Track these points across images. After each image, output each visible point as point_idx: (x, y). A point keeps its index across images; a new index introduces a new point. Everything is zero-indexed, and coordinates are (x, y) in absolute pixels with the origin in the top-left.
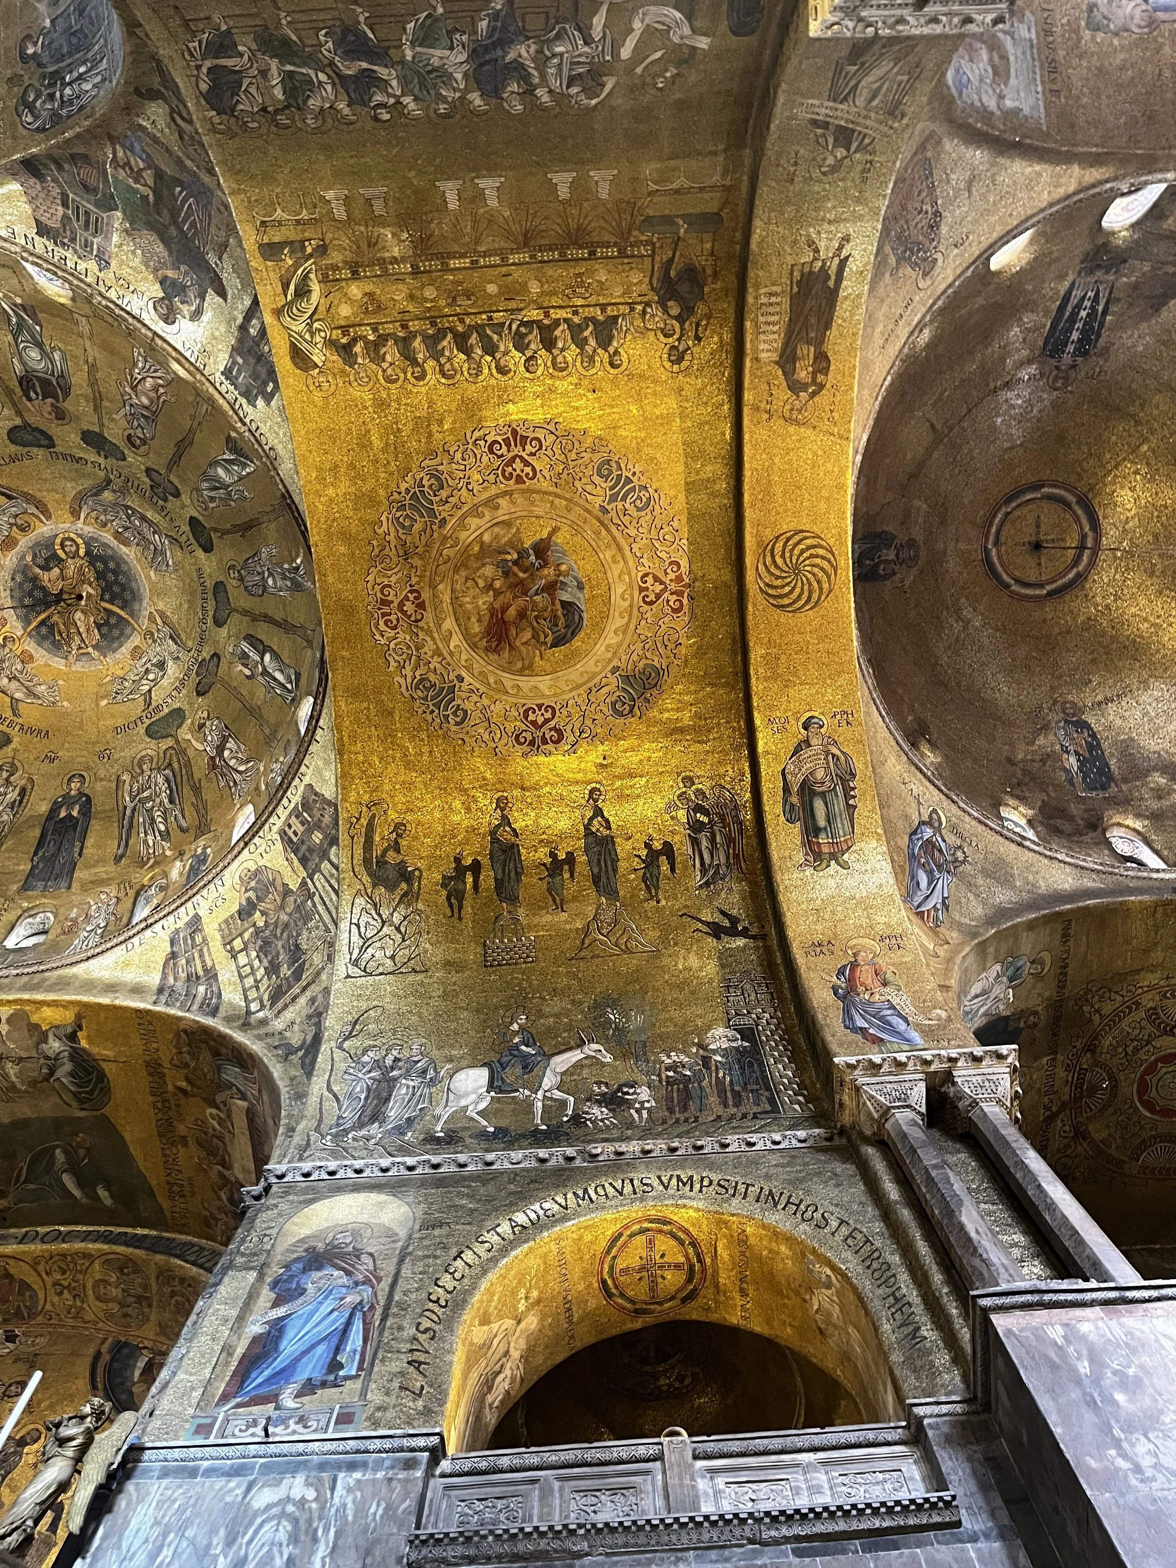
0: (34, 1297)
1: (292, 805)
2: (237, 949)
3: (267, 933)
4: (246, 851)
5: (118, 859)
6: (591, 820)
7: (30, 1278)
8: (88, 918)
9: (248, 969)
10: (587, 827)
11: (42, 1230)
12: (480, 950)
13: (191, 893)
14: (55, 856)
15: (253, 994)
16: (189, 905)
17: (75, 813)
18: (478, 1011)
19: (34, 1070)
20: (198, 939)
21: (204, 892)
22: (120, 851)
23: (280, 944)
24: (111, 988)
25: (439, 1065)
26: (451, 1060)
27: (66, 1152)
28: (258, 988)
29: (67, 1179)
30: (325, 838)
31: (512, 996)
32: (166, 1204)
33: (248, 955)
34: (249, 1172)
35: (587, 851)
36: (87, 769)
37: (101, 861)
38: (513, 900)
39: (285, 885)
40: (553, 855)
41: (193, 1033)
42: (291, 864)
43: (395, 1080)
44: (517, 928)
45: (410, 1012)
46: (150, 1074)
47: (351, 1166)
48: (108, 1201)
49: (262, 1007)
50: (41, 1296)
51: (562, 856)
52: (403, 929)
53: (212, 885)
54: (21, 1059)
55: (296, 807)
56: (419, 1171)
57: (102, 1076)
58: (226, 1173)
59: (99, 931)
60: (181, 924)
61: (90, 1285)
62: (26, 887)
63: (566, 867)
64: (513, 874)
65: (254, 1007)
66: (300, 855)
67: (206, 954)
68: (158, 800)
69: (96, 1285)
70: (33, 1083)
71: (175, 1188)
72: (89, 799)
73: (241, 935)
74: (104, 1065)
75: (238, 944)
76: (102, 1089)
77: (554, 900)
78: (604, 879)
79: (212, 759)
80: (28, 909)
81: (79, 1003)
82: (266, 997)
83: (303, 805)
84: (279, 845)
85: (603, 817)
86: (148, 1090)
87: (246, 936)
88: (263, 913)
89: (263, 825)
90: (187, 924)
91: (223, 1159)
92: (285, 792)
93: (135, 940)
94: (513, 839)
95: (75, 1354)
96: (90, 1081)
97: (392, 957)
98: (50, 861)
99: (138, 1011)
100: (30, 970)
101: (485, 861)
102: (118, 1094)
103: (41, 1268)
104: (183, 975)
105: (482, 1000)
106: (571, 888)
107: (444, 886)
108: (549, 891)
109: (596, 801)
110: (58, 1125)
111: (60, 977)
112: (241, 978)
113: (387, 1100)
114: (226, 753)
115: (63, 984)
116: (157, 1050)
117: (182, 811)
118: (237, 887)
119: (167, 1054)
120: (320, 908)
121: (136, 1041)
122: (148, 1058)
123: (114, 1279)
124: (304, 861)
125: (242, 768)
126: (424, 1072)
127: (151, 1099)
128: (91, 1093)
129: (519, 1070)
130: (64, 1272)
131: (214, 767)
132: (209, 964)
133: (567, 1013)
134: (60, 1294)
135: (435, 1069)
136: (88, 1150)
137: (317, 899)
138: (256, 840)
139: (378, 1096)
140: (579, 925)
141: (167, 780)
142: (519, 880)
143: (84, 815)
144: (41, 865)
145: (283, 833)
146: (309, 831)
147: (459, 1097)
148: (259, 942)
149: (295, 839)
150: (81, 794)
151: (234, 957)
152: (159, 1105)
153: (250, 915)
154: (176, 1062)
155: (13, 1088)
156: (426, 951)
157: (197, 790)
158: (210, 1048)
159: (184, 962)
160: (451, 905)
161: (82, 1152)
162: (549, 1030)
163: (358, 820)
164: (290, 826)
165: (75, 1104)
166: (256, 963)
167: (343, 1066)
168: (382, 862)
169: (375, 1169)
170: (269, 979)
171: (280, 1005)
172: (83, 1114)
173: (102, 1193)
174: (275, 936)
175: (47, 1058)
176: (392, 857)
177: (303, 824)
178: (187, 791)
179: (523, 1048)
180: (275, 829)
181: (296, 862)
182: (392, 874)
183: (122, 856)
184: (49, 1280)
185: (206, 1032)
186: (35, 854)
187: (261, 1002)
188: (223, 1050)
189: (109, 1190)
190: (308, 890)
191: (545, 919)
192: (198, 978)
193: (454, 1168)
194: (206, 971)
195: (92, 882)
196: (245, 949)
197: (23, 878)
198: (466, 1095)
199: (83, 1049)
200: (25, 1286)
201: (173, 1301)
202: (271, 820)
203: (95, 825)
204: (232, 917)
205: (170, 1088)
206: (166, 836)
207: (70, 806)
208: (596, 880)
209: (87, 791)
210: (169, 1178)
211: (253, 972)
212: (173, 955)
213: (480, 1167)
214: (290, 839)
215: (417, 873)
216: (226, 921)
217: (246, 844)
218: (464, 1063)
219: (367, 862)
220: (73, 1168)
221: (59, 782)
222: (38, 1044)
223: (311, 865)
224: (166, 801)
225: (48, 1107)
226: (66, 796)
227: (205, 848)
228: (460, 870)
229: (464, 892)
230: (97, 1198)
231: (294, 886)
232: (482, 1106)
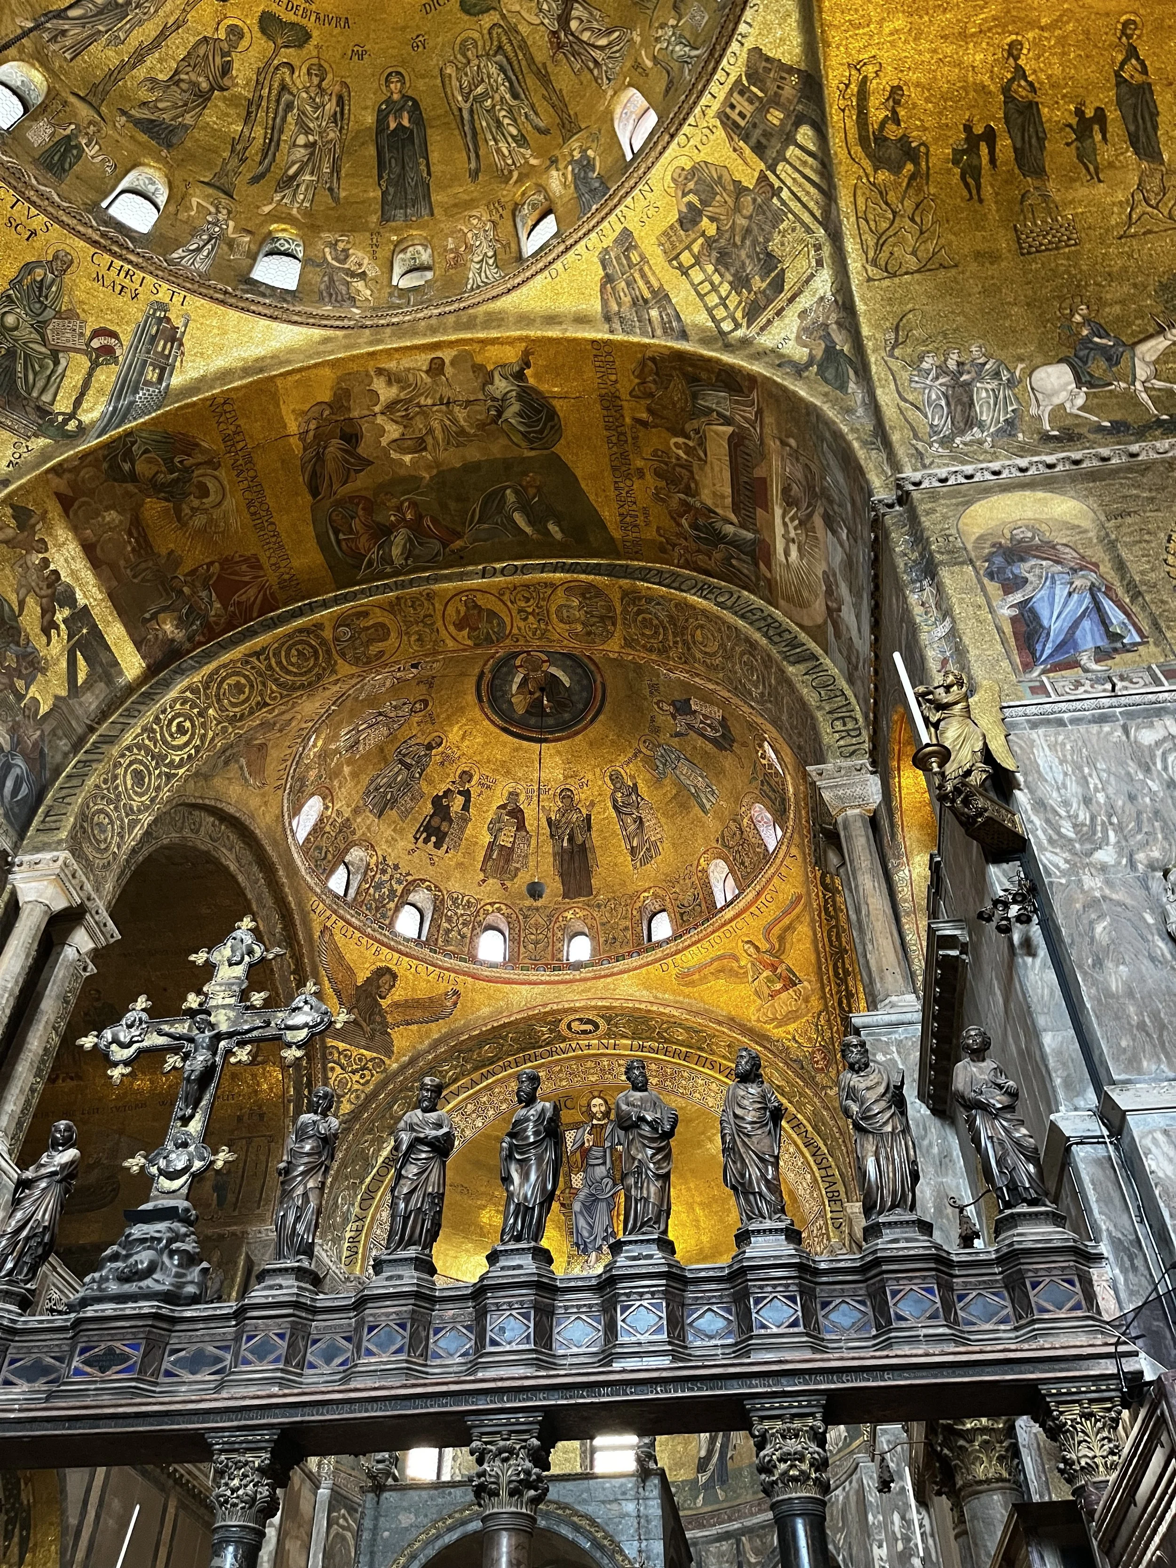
0: (501, 624)
1: (732, 78)
2: (686, 265)
3: (723, 242)
4: (674, 145)
5: (475, 175)
6: (1123, 64)
7: (498, 608)
8: (469, 248)
9: (707, 287)
10: (1117, 75)
11: (498, 566)
12: (1011, 235)
13: (611, 204)
14: (402, 176)
15: (720, 313)
16: (612, 218)
17: (406, 123)
18: (1028, 304)
19: (481, 412)
20: (635, 257)
21: (628, 201)
22: (473, 165)
23: (743, 254)
24: (552, 320)
25: (1010, 366)
26: (1022, 360)
27: (516, 492)
28: (726, 307)
29: (517, 516)
30: (788, 116)
31: (1062, 286)
32: (617, 534)
33: (704, 271)
34: (723, 497)
35: (1119, 103)
36: (403, 63)
37: (455, 179)
38: (1039, 172)
39: (737, 183)
40: (1079, 113)
41: (663, 359)
42: (741, 155)
43: (968, 384)
44: (1051, 208)
45: (953, 312)
46: (607, 409)
47: (987, 469)
48: (559, 536)
49: (737, 326)
50: (507, 620)
51: (1089, 113)
52: (918, 219)
53: (636, 192)
54: (468, 403)
55: (738, 81)
56: (1060, 468)
57: (552, 414)
58: (690, 500)
59: (491, 261)
60: (608, 242)
61: (553, 609)
62: (385, 218)
63: (1096, 127)
64: (1034, 141)
65: (727, 326)
66: (753, 141)
67: (649, 274)
68: (497, 97)
69: (558, 611)
70: (482, 426)
71: (628, 519)
72: (416, 103)
73: (688, 247)
74: (555, 402)
75: (686, 258)
76: (552, 427)
77: (1088, 169)
78: (1143, 139)
79: (554, 33)
80: (399, 242)
81: (526, 339)
82: (739, 315)
83: (748, 77)
84: (720, 133)
85: (1138, 58)
86: (602, 424)
87: (696, 248)
88: (712, 219)
89: (691, 109)
90: (615, 241)
91: (688, 487)
92: (718, 62)
93: (558, 265)
94: (1030, 96)
95: (463, 674)
96: (539, 420)
97: (914, 253)
98: (399, 182)
99: (593, 342)
100: (452, 308)
101: (999, 126)
102: (570, 430)
103: (506, 598)
104: (627, 300)
105: (1030, 293)
106: (1106, 153)
107: (956, 162)
108: (1080, 157)
109: (1129, 37)
110: (507, 465)
111: (488, 314)
112: (701, 296)
113: (971, 404)
114: (574, 24)
115: (495, 320)
116: (616, 382)
117: (532, 107)
118: (672, 191)
119: (626, 383)
120: (794, 205)
121: (590, 373)
122: (603, 392)
123: (576, 603)
124: (759, 149)
125: (603, 42)
126: (997, 375)
127: (606, 433)
128: (541, 432)
129: (1103, 364)
130: (527, 600)
131: (560, 46)
132: (656, 285)
133: (1132, 298)
134: (525, 619)
135: (1008, 370)
136: (539, 489)
137: (785, 194)
138: (686, 129)
139: (959, 401)
140: (1120, 196)
141: (502, 69)
142: (1042, 148)
143: (417, 124)
144: (392, 190)
145: (724, 117)
146: (763, 108)
147: (1049, 396)
148: (715, 254)
149: (742, 123)
150: (405, 98)
151: (685, 273)
152: (614, 439)
153: (695, 222)
154: (637, 392)
155: (462, 432)
156: (950, 244)
157: (544, 78)
158: (685, 375)
159: (623, 284)
160: (967, 185)
161: (532, 491)
162: (1118, 319)
163: (847, 86)
164: (733, 107)
165: (524, 444)
166: (716, 278)
167: (905, 375)
168: (881, 139)
169: (1013, 470)
170: (739, 294)
171: (762, 320)
172: (533, 453)
173: (553, 528)
174: (735, 245)
175: (494, 399)
176: (892, 132)
177: (751, 102)
178: (531, 81)
179: (1096, 340)
180: (711, 112)
181: (748, 151)
182: (894, 153)
183: (477, 171)
184: (514, 608)
185: (680, 356)
186: (380, 177)
187: (734, 320)
188: (704, 375)
189: (559, 526)
190: (771, 186)
191: (1081, 191)
192: (646, 301)
193: (1096, 463)
194: (653, 292)
195: (455, 205)
196: (698, 262)
197: (378, 207)
198: (1055, 393)
199: (532, 388)
200: (492, 614)
201: (640, 618)
202: (703, 101)
203: (434, 137)
204: (671, 227)
205: (628, 420)
206: (522, 140)
207: (398, 116)
208: (1134, 140)
209: (410, 93)
210: (622, 510)
211: (714, 288)
212: (608, 279)
213: (1124, 459)
214: (735, 123)
215: (922, 149)
216: (665, 233)
217: (672, 136)
218: (1038, 360)
219: (863, 140)
220: (524, 507)
221: (375, 85)
222: (484, 385)
223: (772, 153)
224: (508, 96)
225: (497, 449)
226: (388, 101)
227: (583, 151)
228: (972, 141)
229: (979, 168)
230: (548, 533)
231: (749, 182)
232: (1080, 401)
